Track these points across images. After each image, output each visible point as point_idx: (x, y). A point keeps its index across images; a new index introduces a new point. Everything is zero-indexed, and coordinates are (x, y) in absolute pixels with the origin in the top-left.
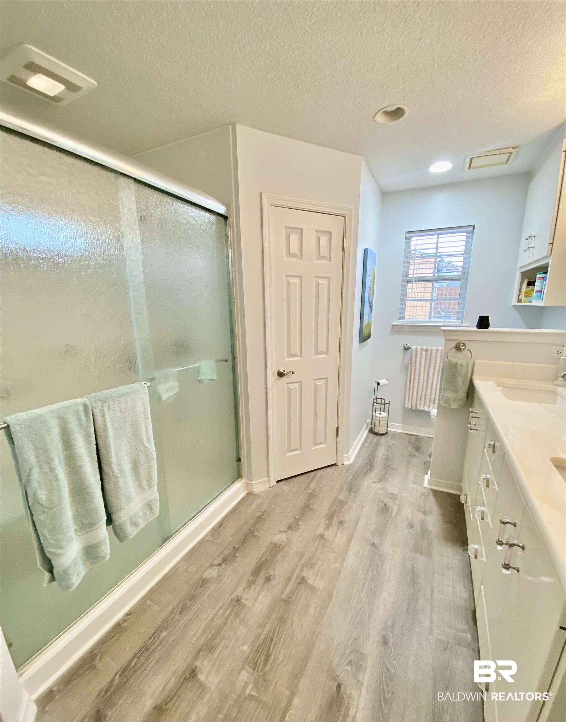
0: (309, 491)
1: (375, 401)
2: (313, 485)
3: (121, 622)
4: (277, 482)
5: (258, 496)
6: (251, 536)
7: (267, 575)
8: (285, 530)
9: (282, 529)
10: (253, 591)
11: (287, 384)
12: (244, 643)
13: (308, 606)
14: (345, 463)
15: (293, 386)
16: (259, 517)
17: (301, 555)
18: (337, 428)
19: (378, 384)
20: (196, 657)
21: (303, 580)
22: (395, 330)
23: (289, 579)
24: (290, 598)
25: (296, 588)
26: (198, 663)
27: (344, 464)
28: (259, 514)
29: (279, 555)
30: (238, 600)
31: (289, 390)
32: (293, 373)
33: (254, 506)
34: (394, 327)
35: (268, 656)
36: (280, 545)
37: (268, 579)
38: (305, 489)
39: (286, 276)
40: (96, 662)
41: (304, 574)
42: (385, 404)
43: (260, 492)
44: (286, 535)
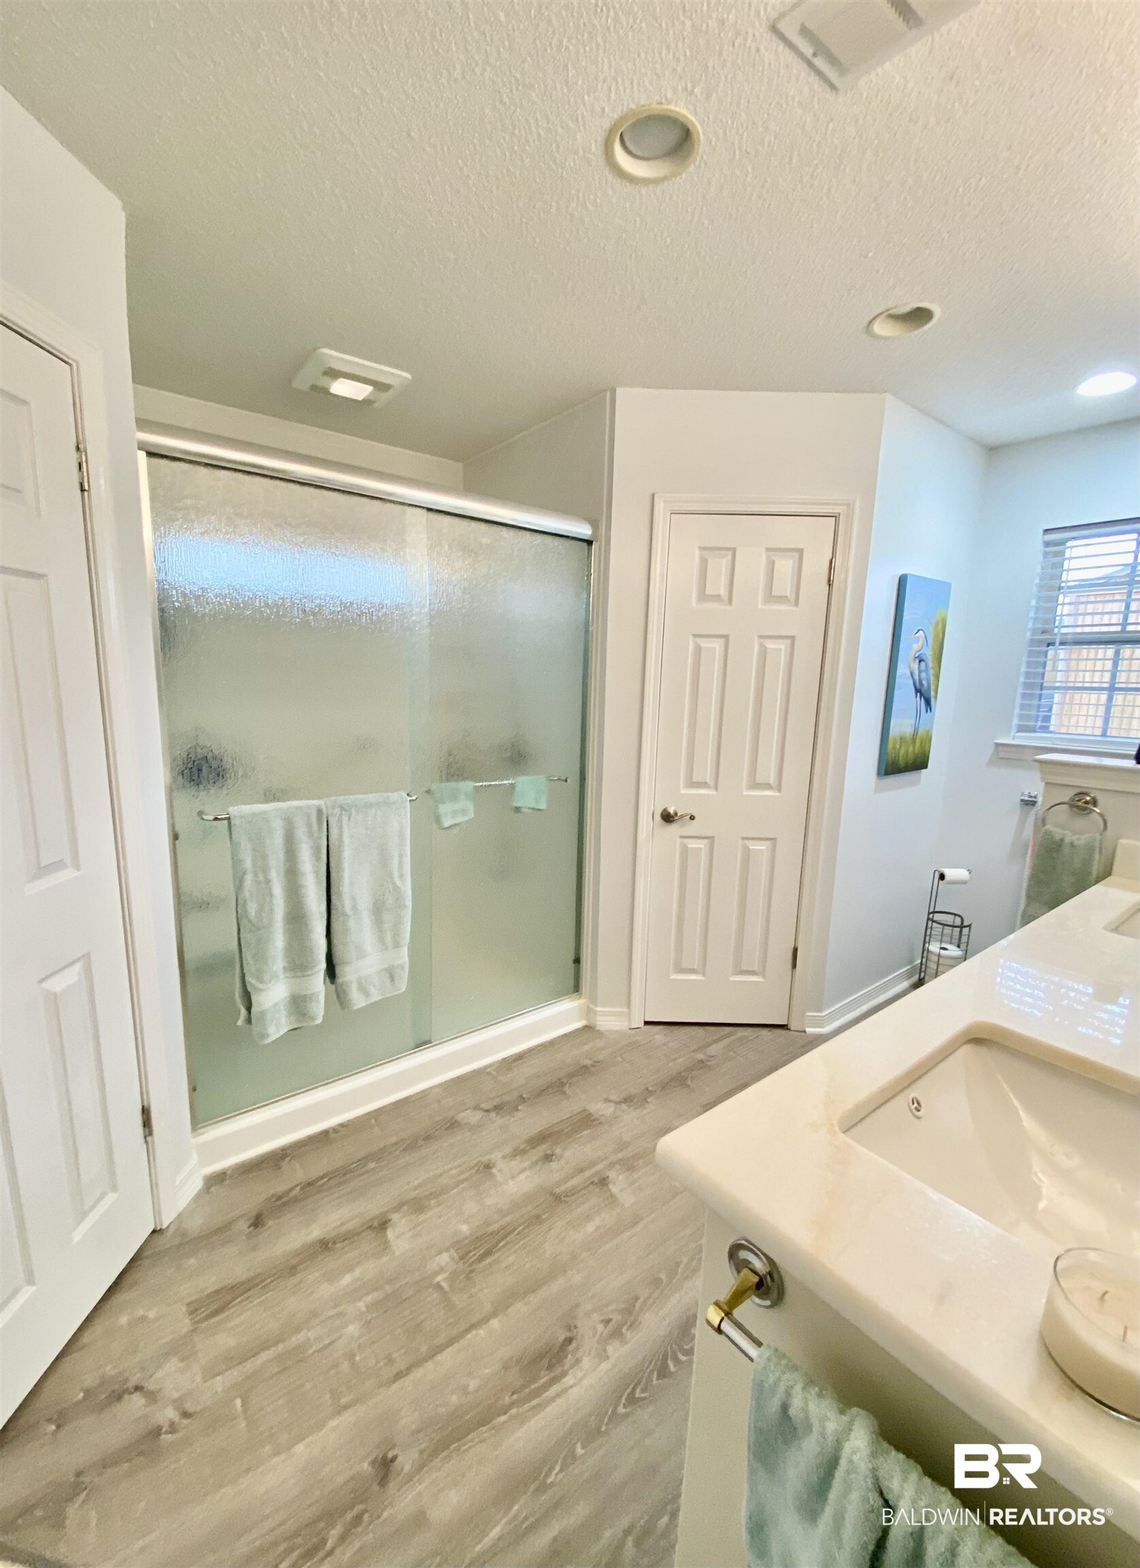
0: (700, 1056)
1: (931, 916)
2: (714, 1049)
3: (331, 1131)
4: (647, 1023)
5: (600, 1034)
6: (556, 1089)
7: (549, 1152)
8: (617, 1100)
9: (612, 1097)
10: (516, 1164)
11: (682, 837)
12: (466, 1221)
13: (589, 1218)
14: (808, 1030)
15: (693, 844)
16: (586, 1067)
17: (622, 1145)
18: (795, 950)
19: (942, 877)
20: (398, 1208)
21: (603, 1182)
22: (1001, 755)
23: (581, 1170)
24: (566, 1196)
25: (585, 1188)
26: (395, 1217)
27: (805, 1032)
28: (589, 1062)
29: (585, 1132)
30: (488, 1167)
31: (685, 850)
32: (692, 818)
33: (586, 1048)
34: (1000, 748)
35: (488, 1253)
36: (596, 1119)
37: (548, 1158)
38: (693, 1051)
39: (695, 636)
40: (284, 1164)
41: (612, 1174)
42: (962, 927)
43: (607, 1031)
44: (616, 1109)
